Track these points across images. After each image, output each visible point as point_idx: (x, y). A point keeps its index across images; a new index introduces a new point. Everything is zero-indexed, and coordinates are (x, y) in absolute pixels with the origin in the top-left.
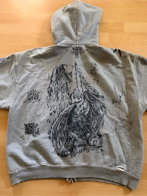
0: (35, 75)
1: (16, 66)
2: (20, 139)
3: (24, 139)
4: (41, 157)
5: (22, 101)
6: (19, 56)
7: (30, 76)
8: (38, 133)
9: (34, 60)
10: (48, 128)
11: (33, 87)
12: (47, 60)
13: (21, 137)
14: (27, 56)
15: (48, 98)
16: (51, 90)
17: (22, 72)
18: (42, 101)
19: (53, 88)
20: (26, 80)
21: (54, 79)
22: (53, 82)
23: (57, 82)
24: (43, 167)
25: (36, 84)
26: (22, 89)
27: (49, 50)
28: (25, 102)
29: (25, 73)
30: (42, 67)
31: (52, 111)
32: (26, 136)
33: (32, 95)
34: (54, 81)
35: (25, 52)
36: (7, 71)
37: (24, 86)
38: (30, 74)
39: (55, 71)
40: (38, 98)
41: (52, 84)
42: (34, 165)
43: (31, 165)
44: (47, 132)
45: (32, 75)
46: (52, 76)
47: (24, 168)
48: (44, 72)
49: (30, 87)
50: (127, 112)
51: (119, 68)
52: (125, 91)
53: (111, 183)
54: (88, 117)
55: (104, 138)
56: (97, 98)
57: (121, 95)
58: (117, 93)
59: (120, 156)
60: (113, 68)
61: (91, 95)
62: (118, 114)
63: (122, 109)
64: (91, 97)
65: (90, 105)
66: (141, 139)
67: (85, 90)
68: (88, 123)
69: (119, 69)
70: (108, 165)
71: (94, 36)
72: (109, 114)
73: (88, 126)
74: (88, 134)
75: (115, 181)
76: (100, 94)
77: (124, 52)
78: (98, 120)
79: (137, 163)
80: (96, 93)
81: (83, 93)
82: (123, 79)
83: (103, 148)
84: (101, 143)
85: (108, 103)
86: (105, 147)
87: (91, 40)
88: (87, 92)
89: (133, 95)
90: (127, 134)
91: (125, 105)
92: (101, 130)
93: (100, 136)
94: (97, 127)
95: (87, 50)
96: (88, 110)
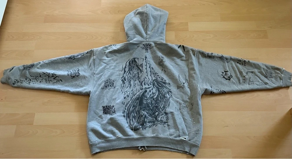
0: (110, 66)
1: (94, 60)
2: (99, 118)
3: (102, 118)
4: (116, 131)
5: (100, 88)
6: (97, 51)
7: (106, 68)
8: (114, 112)
9: (109, 55)
10: (123, 109)
11: (109, 76)
12: (120, 55)
13: (99, 117)
14: (103, 52)
15: (122, 85)
16: (125, 79)
17: (99, 64)
18: (117, 87)
19: (126, 77)
20: (102, 71)
21: (127, 70)
22: (126, 73)
23: (130, 72)
24: (119, 139)
25: (112, 74)
26: (99, 78)
27: (123, 46)
28: (102, 89)
29: (101, 65)
30: (117, 60)
31: (125, 96)
32: (103, 116)
33: (108, 83)
34: (127, 71)
35: (102, 47)
36: (86, 64)
37: (101, 76)
38: (106, 66)
39: (128, 64)
40: (113, 86)
41: (125, 74)
42: (111, 138)
43: (108, 138)
44: (122, 112)
45: (108, 67)
46: (125, 67)
47: (103, 141)
48: (118, 64)
49: (106, 76)
50: (189, 95)
51: (183, 60)
52: (188, 79)
53: (176, 151)
54: (157, 100)
55: (170, 115)
56: (164, 85)
57: (184, 82)
58: (181, 80)
59: (182, 129)
60: (178, 61)
61: (159, 83)
62: (182, 97)
63: (185, 93)
64: (159, 84)
65: (159, 91)
66: (200, 115)
67: (154, 78)
68: (157, 105)
69: (183, 62)
70: (173, 136)
71: (162, 35)
72: (174, 98)
73: (157, 107)
74: (157, 113)
75: (179, 149)
76: (167, 81)
77: (187, 48)
78: (165, 102)
79: (196, 133)
80: (164, 81)
81: (152, 81)
82: (186, 69)
83: (169, 123)
84: (167, 119)
85: (173, 89)
86: (171, 122)
87: (159, 38)
88: (156, 80)
89: (194, 82)
90: (189, 112)
91: (188, 90)
92: (167, 109)
93: (166, 114)
94: (164, 107)
95: (156, 46)
96: (157, 94)
